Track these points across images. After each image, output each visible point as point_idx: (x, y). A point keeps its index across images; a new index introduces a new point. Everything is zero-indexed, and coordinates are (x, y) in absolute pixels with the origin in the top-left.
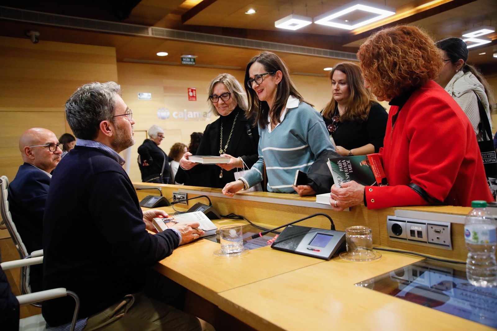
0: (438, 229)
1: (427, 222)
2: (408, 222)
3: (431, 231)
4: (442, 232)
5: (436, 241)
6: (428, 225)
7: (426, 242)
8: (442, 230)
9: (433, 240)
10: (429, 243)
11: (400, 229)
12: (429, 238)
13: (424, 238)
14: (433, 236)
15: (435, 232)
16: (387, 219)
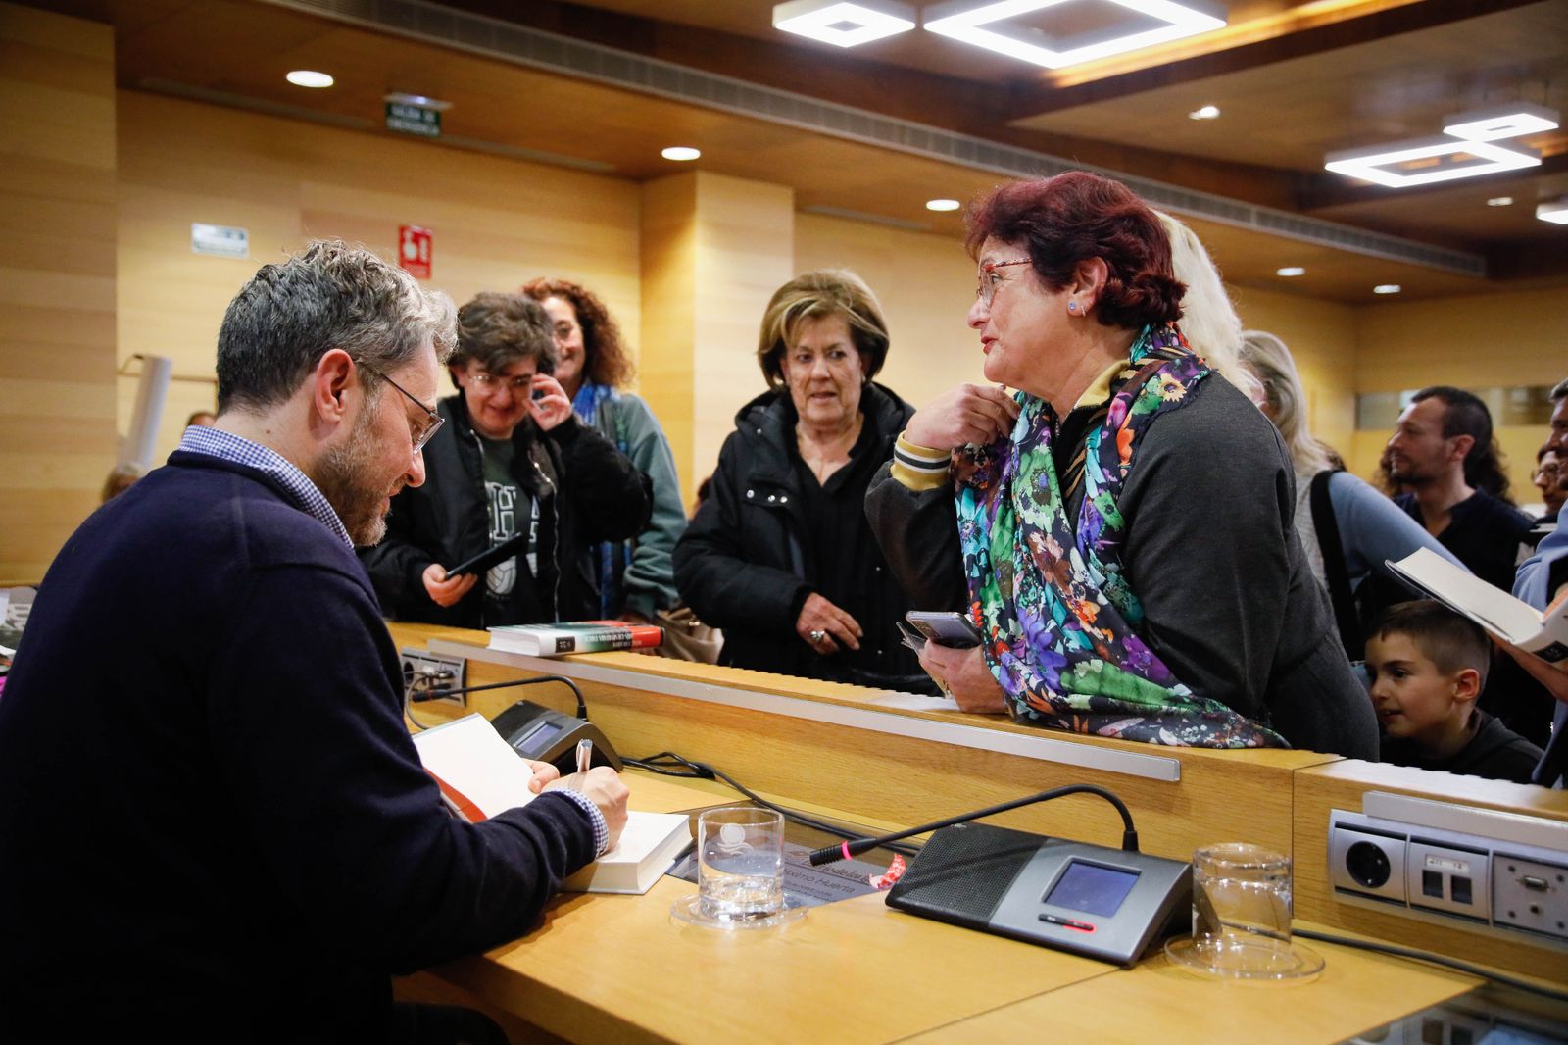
0: (1536, 876)
1: (1492, 846)
2: (1415, 840)
3: (1508, 882)
4: (1554, 889)
5: (1524, 919)
6: (1497, 859)
7: (1483, 921)
8: (1553, 882)
9: (1512, 914)
10: (1497, 923)
11: (1379, 861)
12: (1498, 909)
13: (1479, 905)
14: (1515, 901)
15: (1523, 890)
16: (1328, 823)
